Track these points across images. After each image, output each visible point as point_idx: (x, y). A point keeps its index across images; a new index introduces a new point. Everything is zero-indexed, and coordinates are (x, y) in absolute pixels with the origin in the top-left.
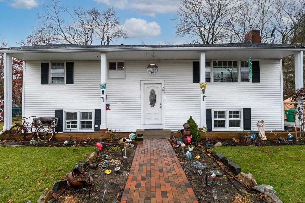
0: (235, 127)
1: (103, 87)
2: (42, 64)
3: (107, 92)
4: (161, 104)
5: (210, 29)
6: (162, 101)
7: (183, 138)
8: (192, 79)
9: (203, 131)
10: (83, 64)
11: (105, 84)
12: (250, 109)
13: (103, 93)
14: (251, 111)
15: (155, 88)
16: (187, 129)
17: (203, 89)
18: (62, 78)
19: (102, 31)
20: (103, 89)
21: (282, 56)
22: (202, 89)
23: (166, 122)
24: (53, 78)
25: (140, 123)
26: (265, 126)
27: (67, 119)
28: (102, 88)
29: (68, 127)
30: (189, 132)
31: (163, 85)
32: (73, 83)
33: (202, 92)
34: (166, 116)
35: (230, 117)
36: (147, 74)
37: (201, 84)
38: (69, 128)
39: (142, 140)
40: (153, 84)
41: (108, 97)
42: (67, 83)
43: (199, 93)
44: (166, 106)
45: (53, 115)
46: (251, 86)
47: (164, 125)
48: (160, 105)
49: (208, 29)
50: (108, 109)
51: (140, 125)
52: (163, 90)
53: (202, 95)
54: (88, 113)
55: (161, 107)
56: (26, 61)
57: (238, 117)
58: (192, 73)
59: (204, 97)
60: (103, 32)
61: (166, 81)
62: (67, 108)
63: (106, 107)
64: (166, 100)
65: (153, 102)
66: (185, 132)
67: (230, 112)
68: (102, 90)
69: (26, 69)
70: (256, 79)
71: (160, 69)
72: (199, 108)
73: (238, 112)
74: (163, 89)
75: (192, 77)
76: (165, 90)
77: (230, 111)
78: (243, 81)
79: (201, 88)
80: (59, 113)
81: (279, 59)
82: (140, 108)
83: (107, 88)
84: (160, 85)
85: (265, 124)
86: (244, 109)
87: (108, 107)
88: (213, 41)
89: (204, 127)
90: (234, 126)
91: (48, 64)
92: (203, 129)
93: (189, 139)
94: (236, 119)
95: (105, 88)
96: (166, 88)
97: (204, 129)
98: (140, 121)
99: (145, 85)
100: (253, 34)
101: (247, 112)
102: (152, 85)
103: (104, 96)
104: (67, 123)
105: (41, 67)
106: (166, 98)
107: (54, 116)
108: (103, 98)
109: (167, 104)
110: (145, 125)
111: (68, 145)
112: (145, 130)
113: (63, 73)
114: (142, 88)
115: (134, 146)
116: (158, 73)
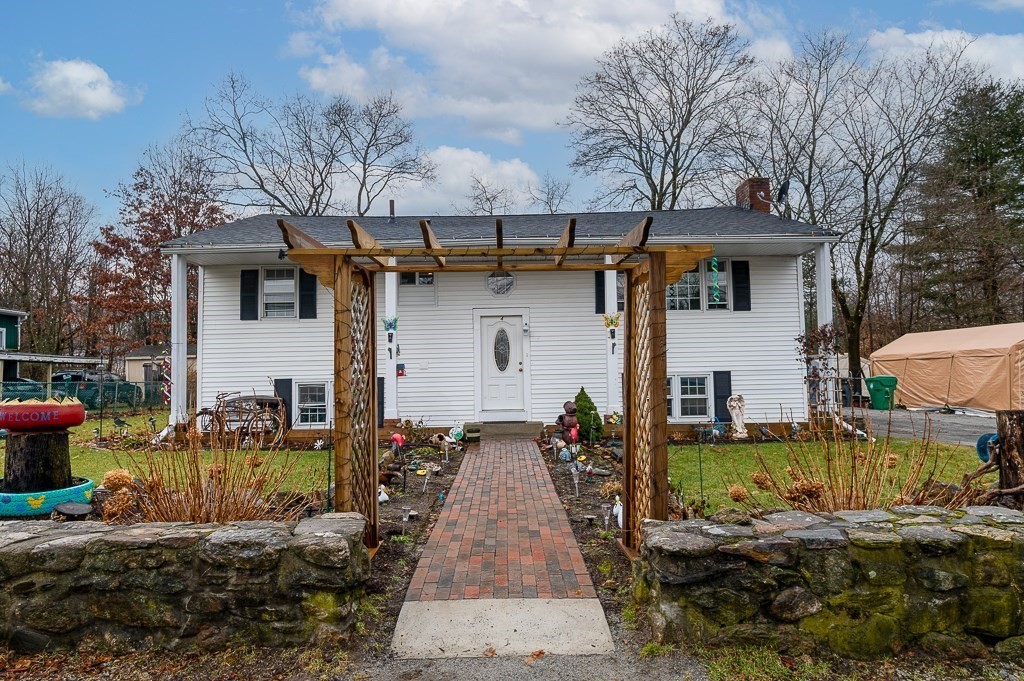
0: (696, 414)
1: (391, 325)
2: (244, 273)
3: (399, 337)
4: (521, 363)
5: (667, 155)
6: (525, 355)
7: (562, 432)
8: (594, 305)
9: (611, 420)
11: (396, 320)
12: (729, 372)
13: (390, 341)
14: (732, 378)
15: (506, 325)
16: (571, 412)
17: (612, 327)
18: (290, 306)
19: (362, 160)
20: (391, 331)
22: (609, 329)
23: (534, 406)
24: (267, 306)
25: (472, 408)
26: (746, 407)
27: (302, 399)
28: (387, 330)
29: (304, 419)
30: (575, 419)
31: (525, 320)
32: (315, 317)
33: (609, 335)
34: (533, 392)
35: (684, 392)
36: (487, 293)
37: (606, 319)
38: (307, 421)
39: (477, 440)
40: (503, 317)
41: (401, 347)
42: (301, 318)
43: (604, 337)
44: (533, 368)
45: (269, 392)
46: (729, 318)
47: (529, 413)
48: (520, 367)
49: (663, 155)
50: (402, 375)
51: (472, 413)
52: (526, 331)
53: (611, 342)
55: (521, 370)
56: (204, 267)
57: (702, 391)
59: (614, 345)
60: (364, 164)
61: (532, 310)
62: (302, 375)
63: (398, 371)
64: (533, 353)
65: (502, 360)
66: (567, 418)
67: (684, 382)
68: (387, 333)
69: (206, 285)
70: (743, 302)
71: (519, 280)
72: (604, 371)
73: (702, 381)
74: (526, 328)
76: (531, 329)
77: (682, 378)
78: (711, 307)
79: (608, 326)
80: (283, 386)
81: (796, 256)
82: (472, 374)
83: (399, 328)
84: (519, 318)
85: (746, 402)
86: (716, 373)
87: (400, 370)
88: (675, 188)
89: (615, 413)
90: (693, 412)
91: (256, 272)
92: (611, 417)
93: (574, 432)
94: (698, 396)
95: (395, 328)
96: (531, 325)
97: (615, 417)
98: (472, 403)
99: (484, 319)
100: (751, 187)
101: (723, 380)
102: (499, 319)
103: (393, 347)
104: (303, 410)
105: (239, 279)
106: (533, 349)
107: (272, 394)
108: (390, 350)
109: (535, 363)
110: (484, 413)
111: (323, 448)
112: (485, 423)
113: (292, 294)
114: (477, 326)
115: (462, 450)
116: (513, 292)
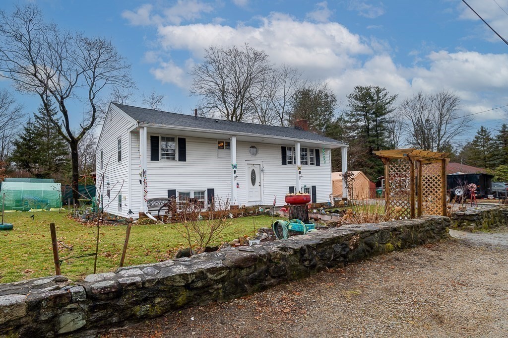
1: (235, 167)
2: (152, 137)
6: (261, 180)
10: (194, 141)
11: (236, 165)
12: (315, 186)
13: (235, 173)
14: (316, 188)
15: (255, 168)
18: (174, 155)
21: (331, 147)
23: (265, 199)
24: (163, 154)
27: (180, 199)
28: (233, 168)
31: (262, 166)
32: (185, 161)
34: (264, 194)
36: (249, 155)
40: (254, 164)
42: (179, 161)
44: (264, 185)
45: (165, 195)
47: (263, 202)
48: (259, 184)
54: (199, 192)
58: (281, 156)
61: (263, 163)
62: (180, 188)
63: (237, 186)
64: (264, 179)
65: (253, 181)
68: (234, 170)
70: (318, 163)
71: (260, 151)
75: (281, 160)
78: (311, 164)
80: (172, 193)
81: (329, 149)
82: (245, 187)
84: (258, 165)
86: (312, 186)
91: (158, 137)
98: (245, 199)
99: (248, 165)
100: (303, 122)
101: (314, 188)
102: (252, 165)
103: (236, 176)
105: (150, 140)
106: (264, 177)
107: (167, 196)
109: (265, 183)
110: (249, 203)
114: (246, 168)
116: (258, 155)
